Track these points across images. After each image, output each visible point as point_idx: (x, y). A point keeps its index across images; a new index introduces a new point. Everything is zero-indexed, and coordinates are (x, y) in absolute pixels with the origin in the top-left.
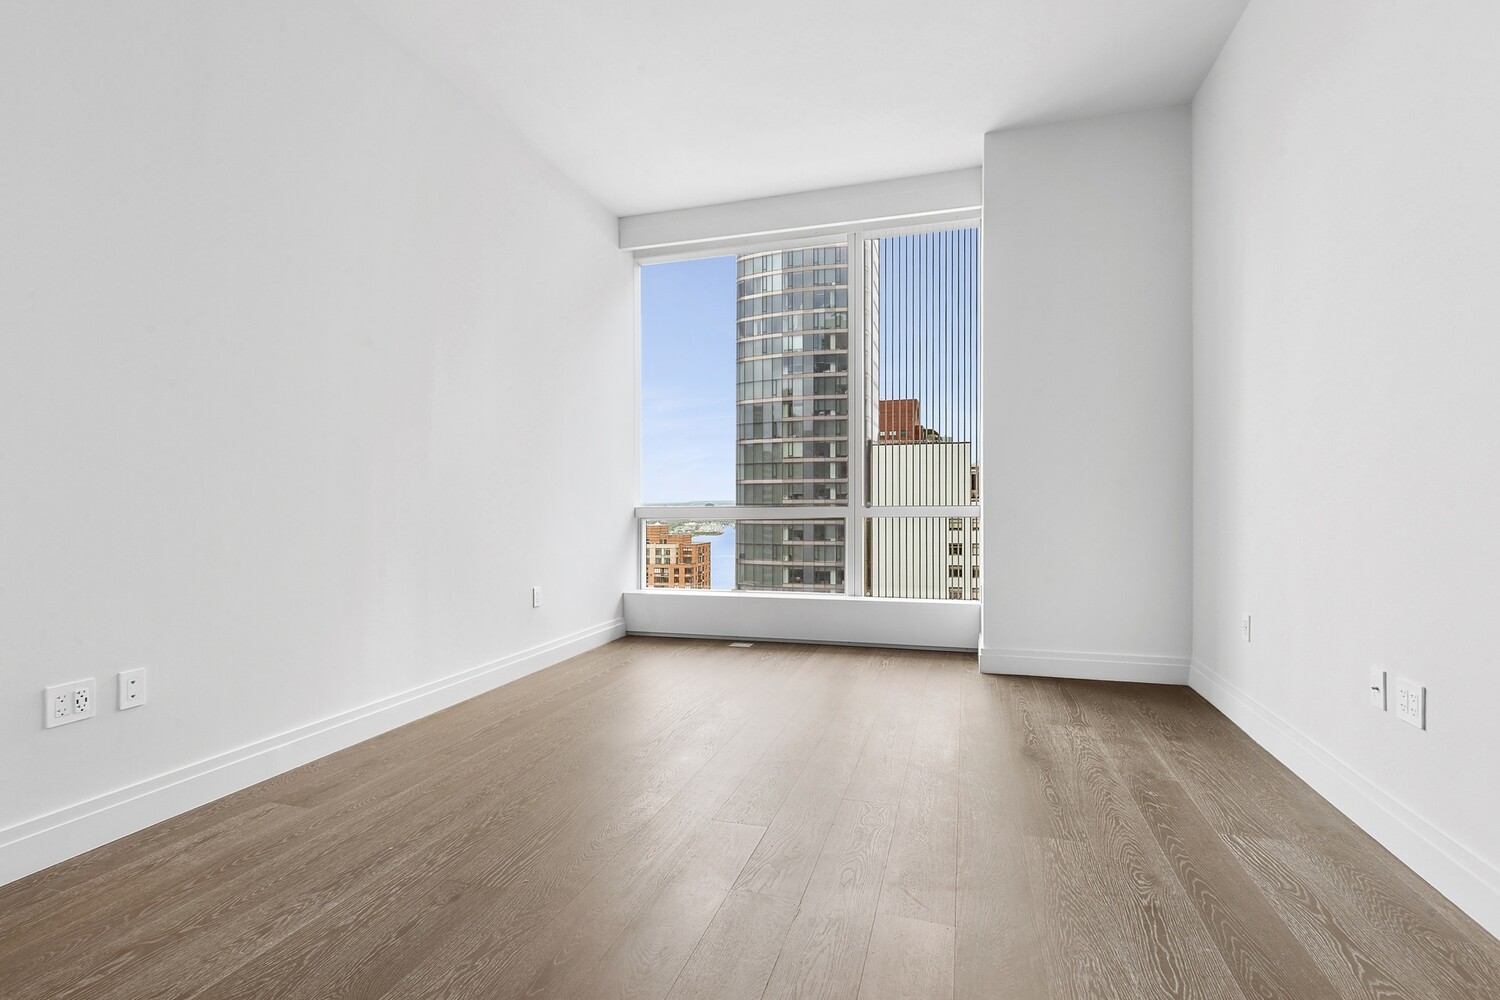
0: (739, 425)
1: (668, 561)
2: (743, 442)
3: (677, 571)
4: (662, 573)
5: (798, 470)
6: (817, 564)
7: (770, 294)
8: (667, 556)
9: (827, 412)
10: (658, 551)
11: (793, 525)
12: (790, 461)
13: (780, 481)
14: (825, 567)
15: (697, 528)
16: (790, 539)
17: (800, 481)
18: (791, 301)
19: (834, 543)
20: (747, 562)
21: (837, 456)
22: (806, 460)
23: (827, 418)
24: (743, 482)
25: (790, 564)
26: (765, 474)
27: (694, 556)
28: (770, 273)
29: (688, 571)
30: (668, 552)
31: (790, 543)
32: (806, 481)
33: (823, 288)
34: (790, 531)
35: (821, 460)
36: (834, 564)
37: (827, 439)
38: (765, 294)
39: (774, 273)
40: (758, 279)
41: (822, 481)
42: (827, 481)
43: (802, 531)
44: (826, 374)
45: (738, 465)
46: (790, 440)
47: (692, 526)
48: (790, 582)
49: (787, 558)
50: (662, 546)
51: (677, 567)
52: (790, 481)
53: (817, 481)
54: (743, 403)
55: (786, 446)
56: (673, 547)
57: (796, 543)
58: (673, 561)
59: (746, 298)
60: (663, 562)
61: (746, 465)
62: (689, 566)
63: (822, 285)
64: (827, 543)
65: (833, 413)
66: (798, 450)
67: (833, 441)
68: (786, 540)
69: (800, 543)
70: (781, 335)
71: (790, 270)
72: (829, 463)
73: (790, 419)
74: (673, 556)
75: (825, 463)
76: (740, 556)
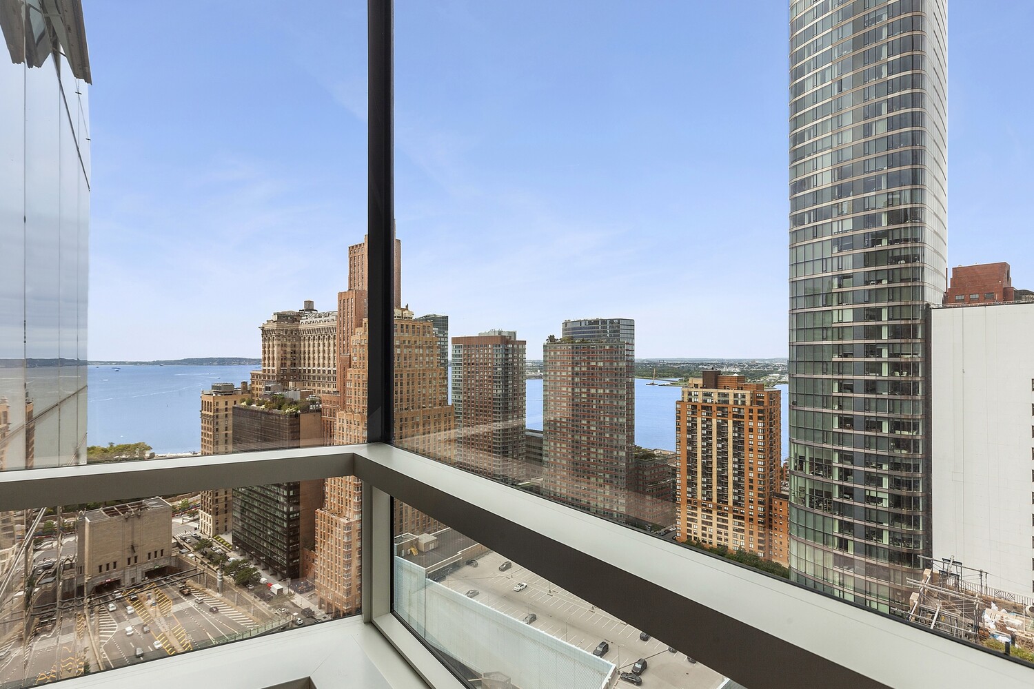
0: (792, 298)
1: (744, 403)
2: (795, 312)
3: (751, 411)
4: (739, 412)
5: (848, 332)
6: (867, 414)
7: (820, 188)
8: (743, 399)
9: (879, 282)
10: (736, 395)
11: (843, 380)
12: (840, 325)
13: (830, 342)
14: (877, 417)
15: (780, 378)
16: (840, 391)
17: (851, 342)
18: (841, 191)
19: (886, 397)
20: (798, 408)
21: (889, 319)
22: (855, 324)
23: (879, 286)
24: (795, 344)
25: (840, 412)
26: (816, 336)
27: (766, 400)
28: (821, 171)
29: (759, 411)
30: (744, 396)
31: (840, 394)
32: (855, 342)
33: (874, 174)
34: (840, 385)
35: (873, 323)
36: (886, 415)
37: (878, 305)
38: (815, 189)
39: (824, 170)
40: (810, 177)
41: (873, 341)
42: (878, 341)
43: (852, 385)
44: (879, 248)
45: (791, 330)
46: (840, 307)
47: (775, 377)
48: (840, 427)
49: (836, 407)
50: (740, 392)
51: (752, 407)
52: (840, 342)
53: (867, 342)
54: (795, 280)
55: (835, 313)
56: (747, 393)
57: (845, 395)
58: (748, 403)
59: (798, 195)
60: (740, 404)
61: (797, 329)
62: (761, 408)
63: (872, 172)
64: (879, 396)
65: (885, 282)
66: (848, 316)
67: (884, 307)
68: (836, 392)
69: (851, 395)
70: (830, 220)
71: (840, 165)
72: (881, 326)
73: (840, 290)
74: (748, 399)
75: (877, 326)
76: (793, 403)
